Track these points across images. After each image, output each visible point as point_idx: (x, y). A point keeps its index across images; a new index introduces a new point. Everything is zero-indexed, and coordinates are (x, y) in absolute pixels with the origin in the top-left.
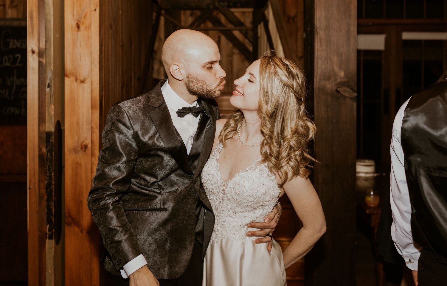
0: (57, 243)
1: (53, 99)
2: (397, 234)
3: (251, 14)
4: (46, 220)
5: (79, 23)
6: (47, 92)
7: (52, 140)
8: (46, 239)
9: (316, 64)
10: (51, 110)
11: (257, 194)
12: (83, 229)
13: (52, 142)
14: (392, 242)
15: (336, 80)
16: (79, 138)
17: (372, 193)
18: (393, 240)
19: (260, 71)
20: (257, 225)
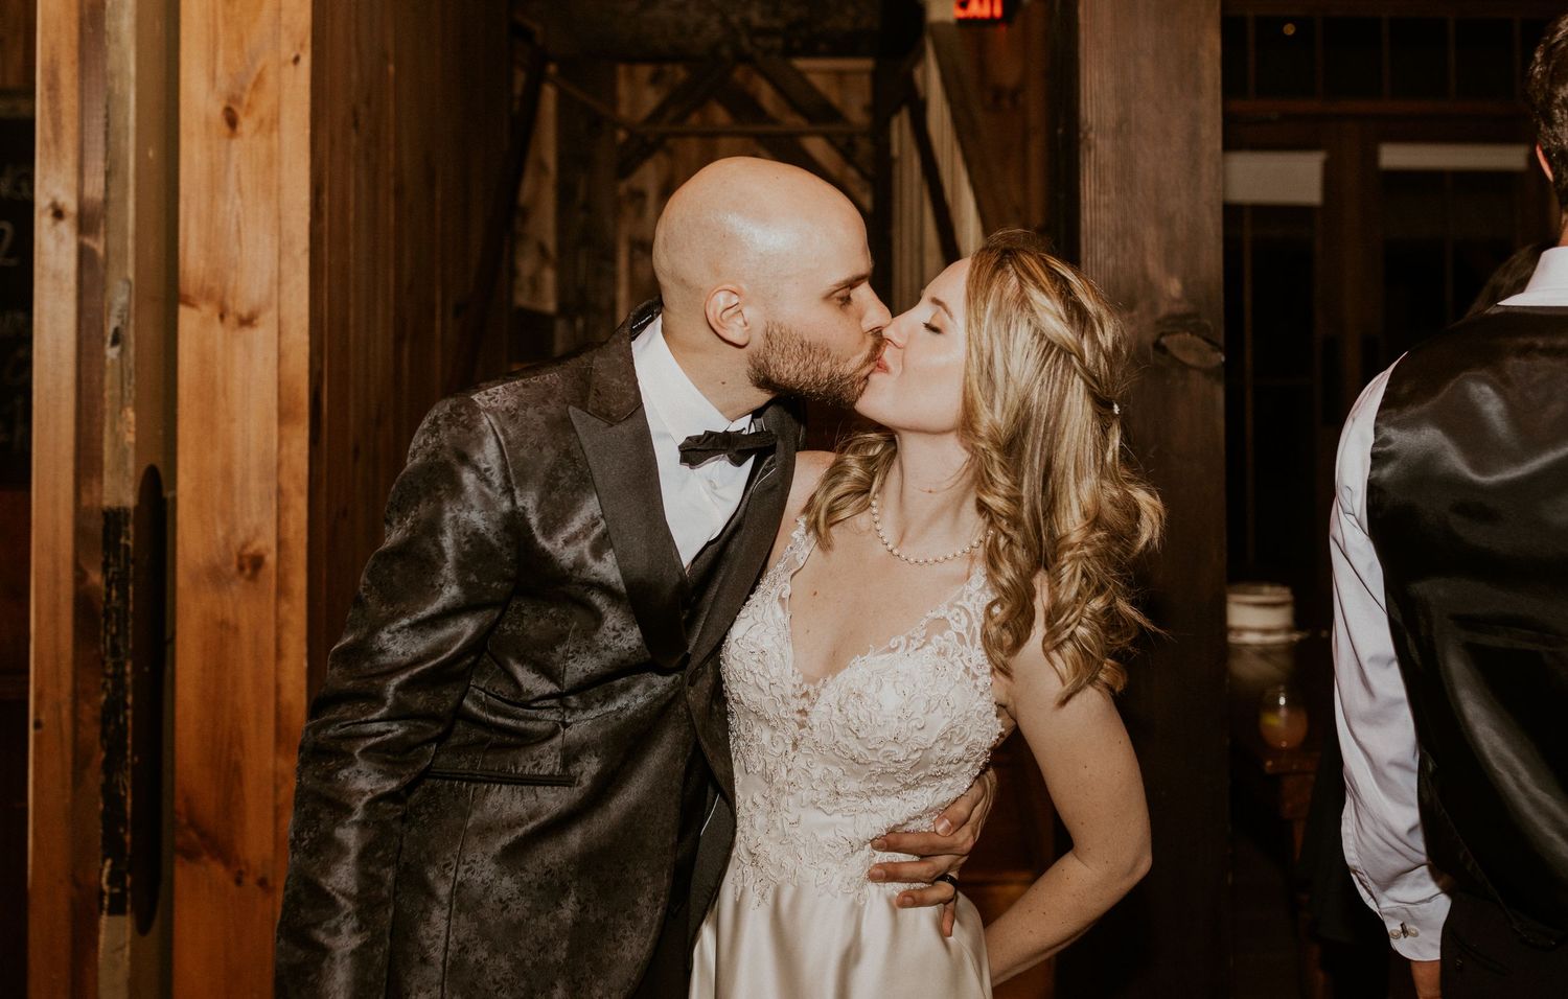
0: (142, 927)
1: (131, 387)
2: (1362, 842)
3: (866, 80)
4: (100, 844)
5: (235, 108)
6: (108, 361)
7: (128, 541)
8: (101, 913)
9: (1087, 253)
10: (124, 430)
11: (923, 735)
12: (243, 868)
13: (127, 547)
14: (1346, 870)
15: (1153, 307)
16: (232, 530)
17: (1282, 701)
18: (1349, 862)
19: (968, 293)
20: (908, 841)
